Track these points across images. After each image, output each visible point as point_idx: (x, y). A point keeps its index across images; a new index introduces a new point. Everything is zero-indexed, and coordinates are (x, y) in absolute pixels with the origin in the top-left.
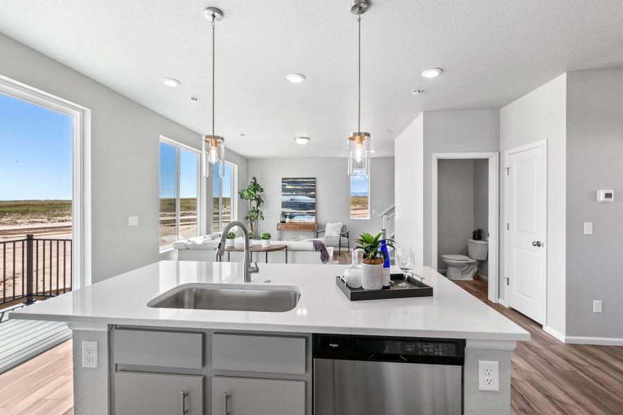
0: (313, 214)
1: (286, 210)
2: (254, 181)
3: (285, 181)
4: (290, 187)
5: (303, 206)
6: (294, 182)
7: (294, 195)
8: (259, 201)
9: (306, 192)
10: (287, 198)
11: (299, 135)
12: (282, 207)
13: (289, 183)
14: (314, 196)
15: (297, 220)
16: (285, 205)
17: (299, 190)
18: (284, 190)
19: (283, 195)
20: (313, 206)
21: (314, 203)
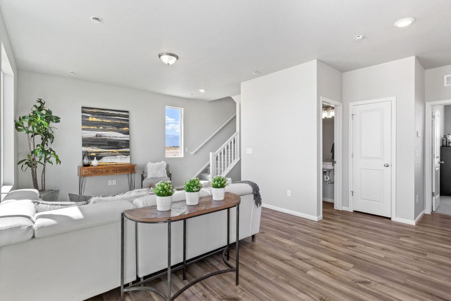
0: (127, 154)
1: (89, 149)
2: (39, 105)
3: (84, 110)
4: (94, 119)
5: (114, 144)
6: (101, 113)
7: (102, 130)
8: (47, 136)
9: (118, 127)
10: (91, 134)
11: (166, 50)
12: (84, 145)
13: (93, 114)
14: (127, 133)
15: (106, 160)
16: (87, 142)
17: (108, 124)
18: (85, 123)
19: (83, 129)
20: (127, 144)
21: (128, 141)
